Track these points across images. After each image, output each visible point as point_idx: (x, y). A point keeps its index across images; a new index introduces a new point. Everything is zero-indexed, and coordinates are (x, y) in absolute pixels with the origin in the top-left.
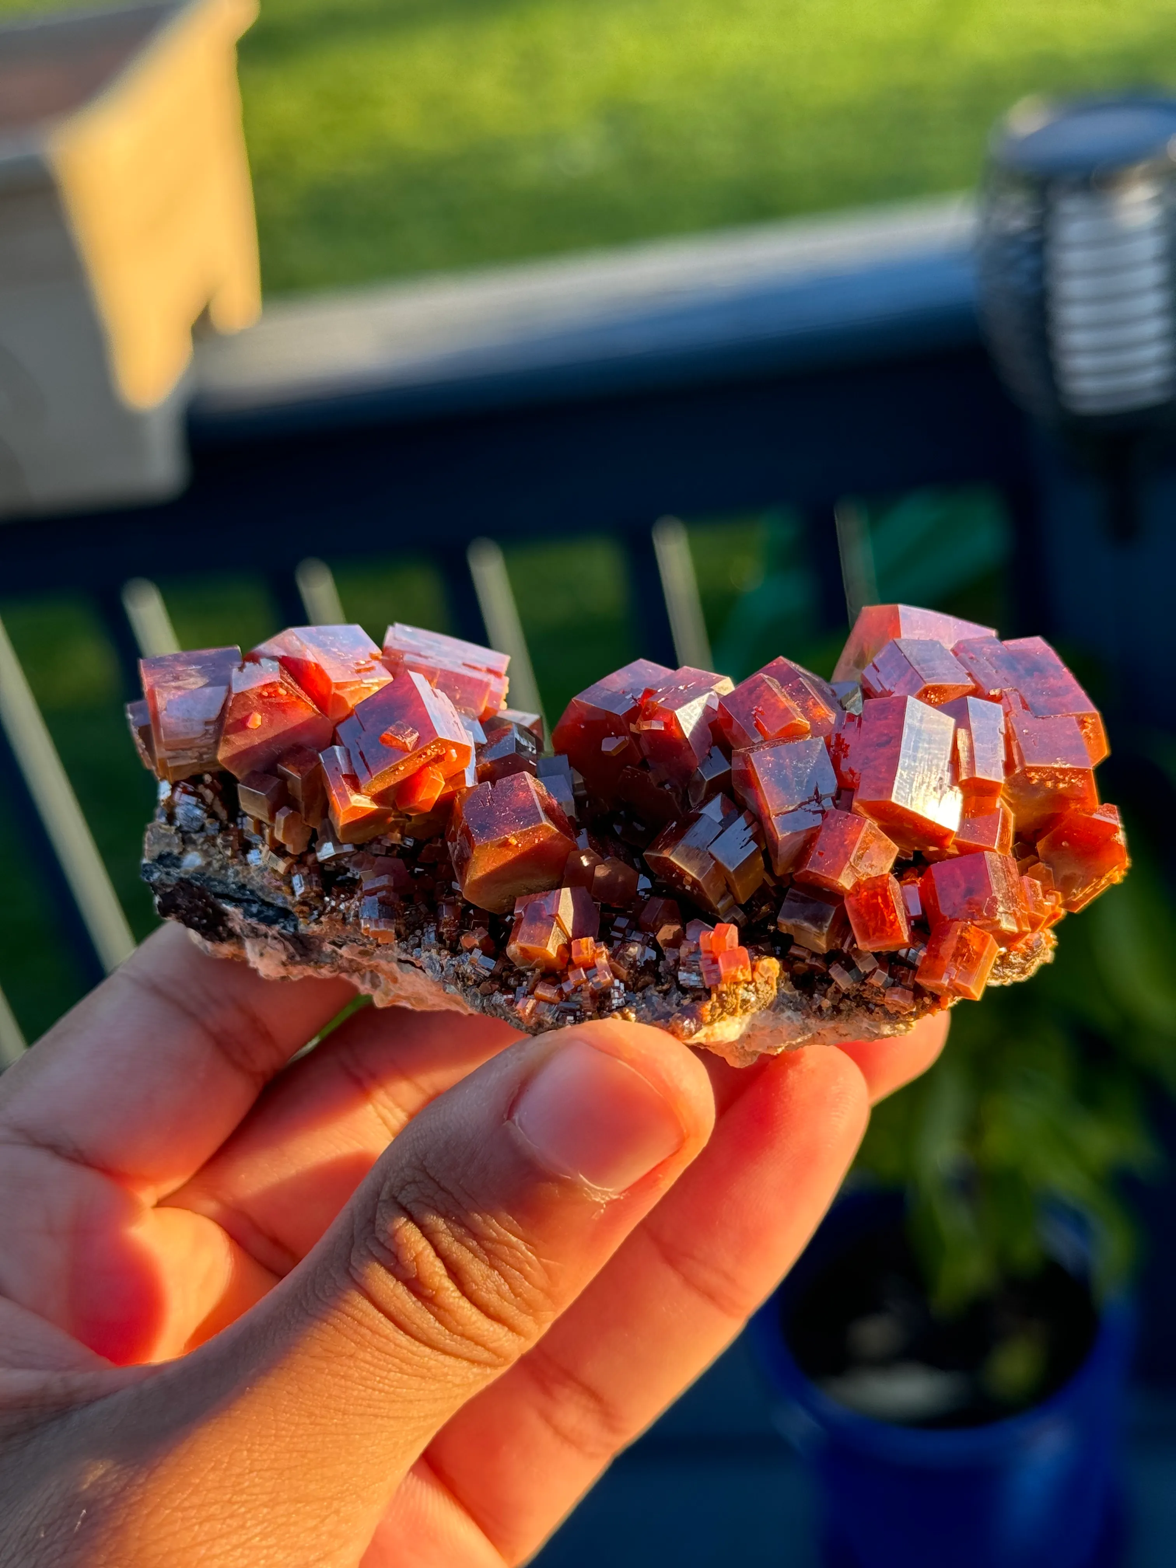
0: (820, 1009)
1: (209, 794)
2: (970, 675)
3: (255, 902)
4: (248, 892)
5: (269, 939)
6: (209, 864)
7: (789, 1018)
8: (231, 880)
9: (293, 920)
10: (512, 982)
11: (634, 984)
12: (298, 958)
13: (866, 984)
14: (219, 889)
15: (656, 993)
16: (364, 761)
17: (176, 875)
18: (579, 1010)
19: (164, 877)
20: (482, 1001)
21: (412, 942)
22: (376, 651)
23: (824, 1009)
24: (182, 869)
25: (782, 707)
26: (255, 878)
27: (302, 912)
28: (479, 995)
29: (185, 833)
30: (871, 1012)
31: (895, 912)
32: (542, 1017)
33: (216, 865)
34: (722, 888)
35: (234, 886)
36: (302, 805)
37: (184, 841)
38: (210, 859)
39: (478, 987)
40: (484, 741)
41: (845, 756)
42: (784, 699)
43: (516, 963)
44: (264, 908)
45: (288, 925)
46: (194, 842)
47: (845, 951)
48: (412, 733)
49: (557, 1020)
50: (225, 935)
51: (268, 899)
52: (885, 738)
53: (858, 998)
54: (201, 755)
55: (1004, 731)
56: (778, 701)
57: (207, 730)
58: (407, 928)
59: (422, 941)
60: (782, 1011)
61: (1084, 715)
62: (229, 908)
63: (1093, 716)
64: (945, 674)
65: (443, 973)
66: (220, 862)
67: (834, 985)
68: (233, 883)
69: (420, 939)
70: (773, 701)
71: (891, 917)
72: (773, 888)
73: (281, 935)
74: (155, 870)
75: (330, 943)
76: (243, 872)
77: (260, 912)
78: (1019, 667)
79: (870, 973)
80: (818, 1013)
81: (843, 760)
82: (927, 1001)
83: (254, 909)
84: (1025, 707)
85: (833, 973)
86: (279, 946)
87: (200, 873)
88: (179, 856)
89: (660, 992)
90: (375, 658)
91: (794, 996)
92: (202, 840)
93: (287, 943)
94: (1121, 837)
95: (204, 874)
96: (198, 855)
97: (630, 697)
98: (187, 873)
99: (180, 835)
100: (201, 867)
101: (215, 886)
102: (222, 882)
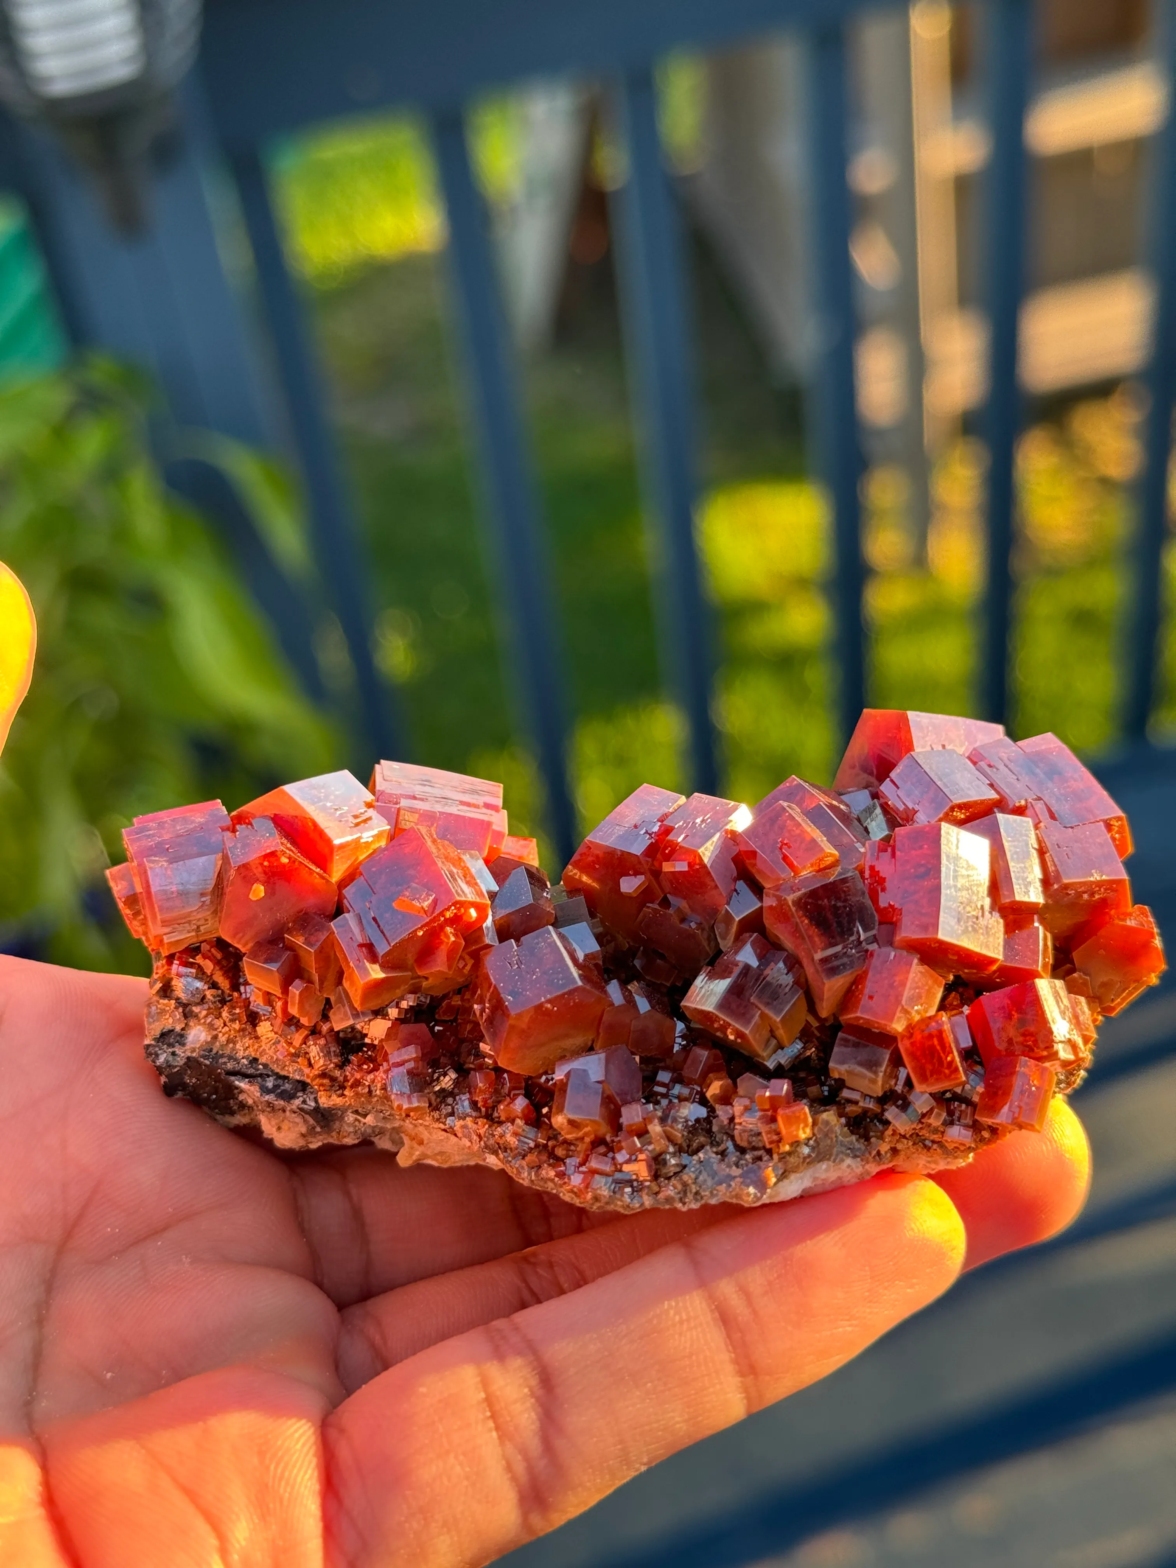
0: (879, 1153)
1: (208, 966)
2: (991, 785)
3: (268, 1076)
4: (261, 1067)
5: (288, 1113)
6: (215, 1037)
7: (849, 1166)
8: (241, 1054)
9: (312, 1093)
10: (560, 1152)
11: (689, 1146)
12: (318, 1129)
13: (922, 1123)
14: (230, 1066)
15: (714, 1155)
16: (379, 926)
17: (183, 1055)
18: (636, 1180)
19: (171, 1058)
20: (529, 1174)
21: (444, 1112)
22: (369, 797)
23: (883, 1152)
24: (187, 1047)
25: (808, 839)
26: (267, 1051)
27: (322, 1085)
28: (526, 1167)
29: (185, 1006)
30: (928, 1149)
31: (952, 1052)
32: (599, 1192)
33: (222, 1039)
34: (766, 1033)
35: (245, 1061)
36: (316, 978)
37: (186, 1016)
38: (215, 1033)
39: (523, 1158)
40: (495, 888)
41: (883, 890)
42: (809, 830)
43: (562, 1133)
44: (280, 1082)
45: (308, 1099)
46: (196, 1016)
47: (899, 1091)
48: (428, 895)
49: (614, 1192)
50: (235, 1108)
51: (283, 1073)
52: (922, 870)
53: (914, 1136)
54: (198, 927)
55: (1036, 846)
56: (804, 831)
57: (204, 902)
58: (438, 1097)
59: (455, 1110)
60: (842, 1160)
61: (1110, 819)
62: (242, 1084)
63: (1119, 819)
64: (969, 789)
65: (482, 1143)
66: (227, 1036)
67: (891, 1128)
68: (243, 1058)
69: (453, 1108)
70: (798, 832)
71: (949, 1059)
72: (817, 1028)
73: (301, 1109)
74: (159, 1052)
75: (352, 1112)
76: (253, 1045)
77: (276, 1087)
78: (1038, 771)
79: (927, 1112)
80: (877, 1157)
81: (882, 895)
82: (986, 1134)
83: (270, 1084)
84: (1053, 816)
85: (888, 1115)
86: (298, 1120)
87: (208, 1049)
88: (183, 1033)
89: (717, 1153)
90: (369, 805)
91: (851, 1143)
92: (204, 1013)
93: (307, 1117)
94: (1158, 942)
95: (211, 1050)
96: (202, 1029)
97: (644, 831)
98: (193, 1050)
99: (181, 1010)
100: (207, 1043)
101: (225, 1063)
102: (232, 1057)
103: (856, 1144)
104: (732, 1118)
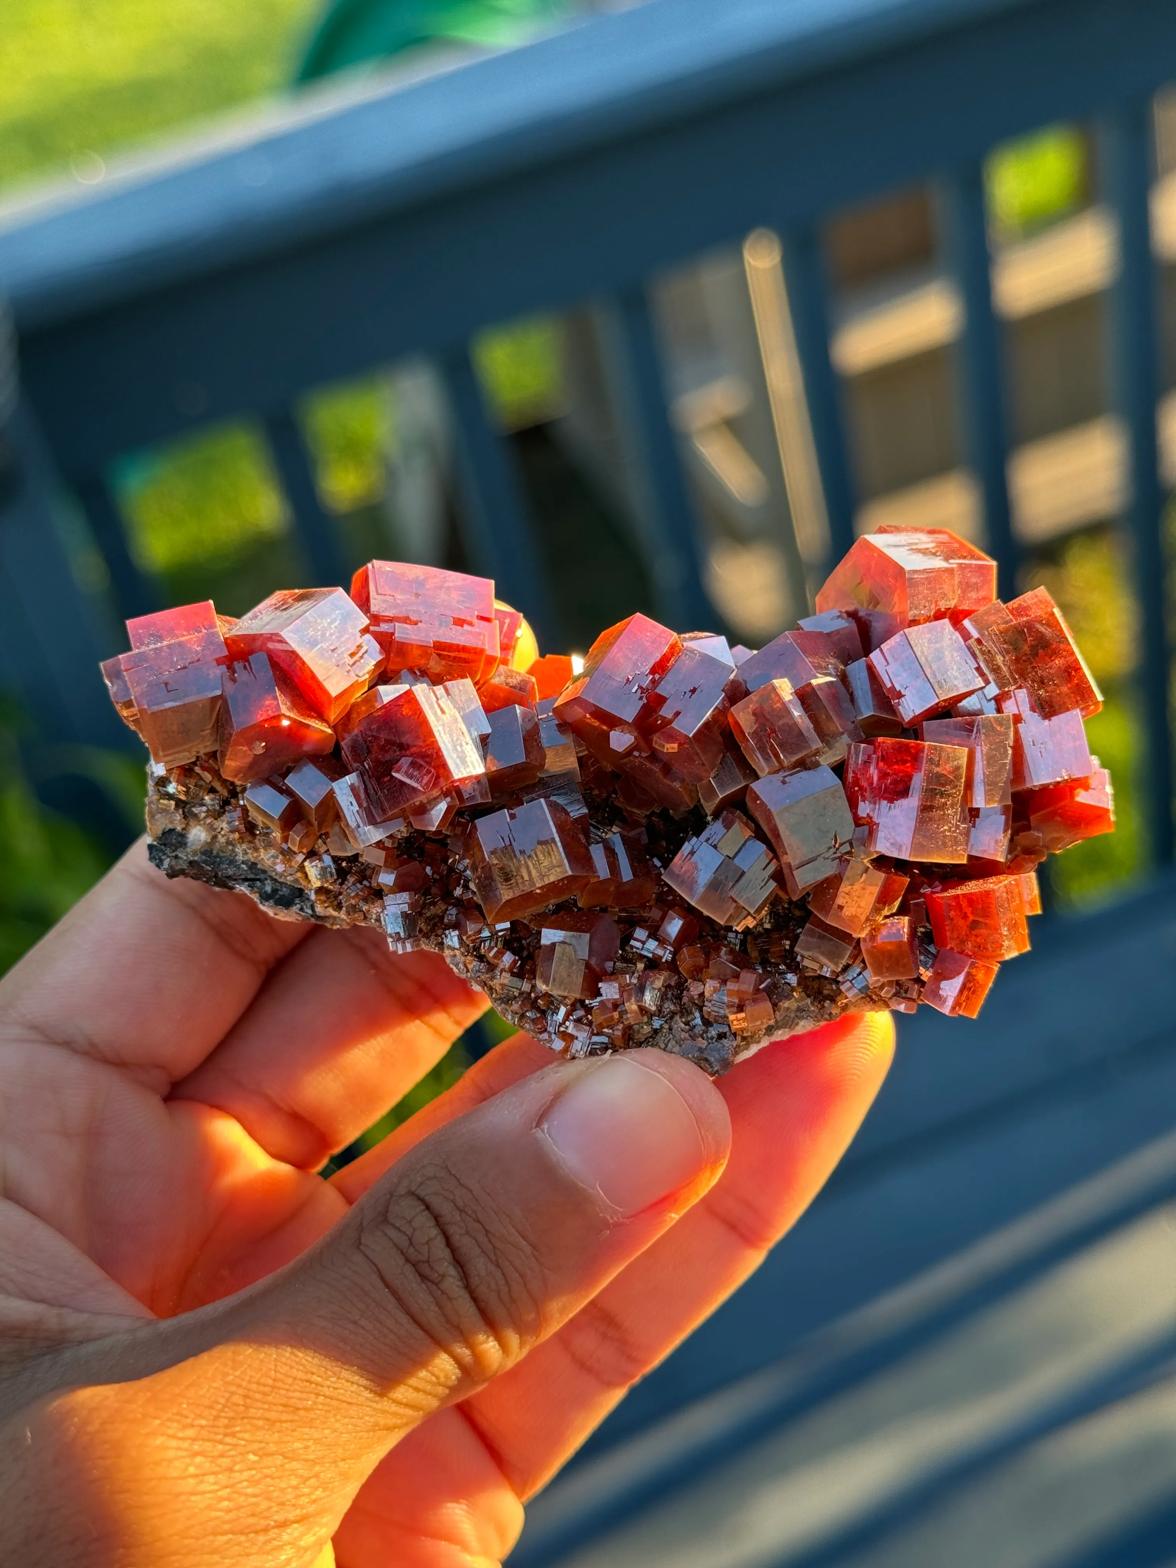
0: (830, 1013)
3: (266, 881)
4: (259, 872)
6: (215, 837)
8: (240, 857)
9: (308, 900)
11: (660, 1011)
14: (230, 870)
15: (683, 1025)
17: (185, 858)
19: (173, 863)
22: (364, 620)
23: (834, 1014)
24: (189, 849)
26: (266, 860)
28: (510, 1011)
33: (222, 840)
35: (244, 866)
36: (315, 824)
37: (185, 817)
38: (214, 833)
40: (488, 728)
44: (278, 888)
45: (305, 907)
46: (195, 816)
51: (281, 879)
59: (445, 942)
66: (226, 837)
67: (844, 995)
68: (242, 863)
69: (443, 939)
74: (163, 857)
76: (252, 853)
77: (275, 891)
78: (1024, 645)
81: (861, 804)
83: (268, 889)
84: (1033, 706)
85: (843, 986)
87: (207, 851)
88: (184, 832)
89: (685, 1024)
90: (365, 630)
91: (807, 1005)
92: (204, 814)
95: (213, 851)
96: (202, 829)
97: (636, 687)
98: (195, 853)
99: (181, 811)
100: (208, 843)
101: (226, 869)
102: (232, 862)
103: (810, 1006)
104: (702, 995)
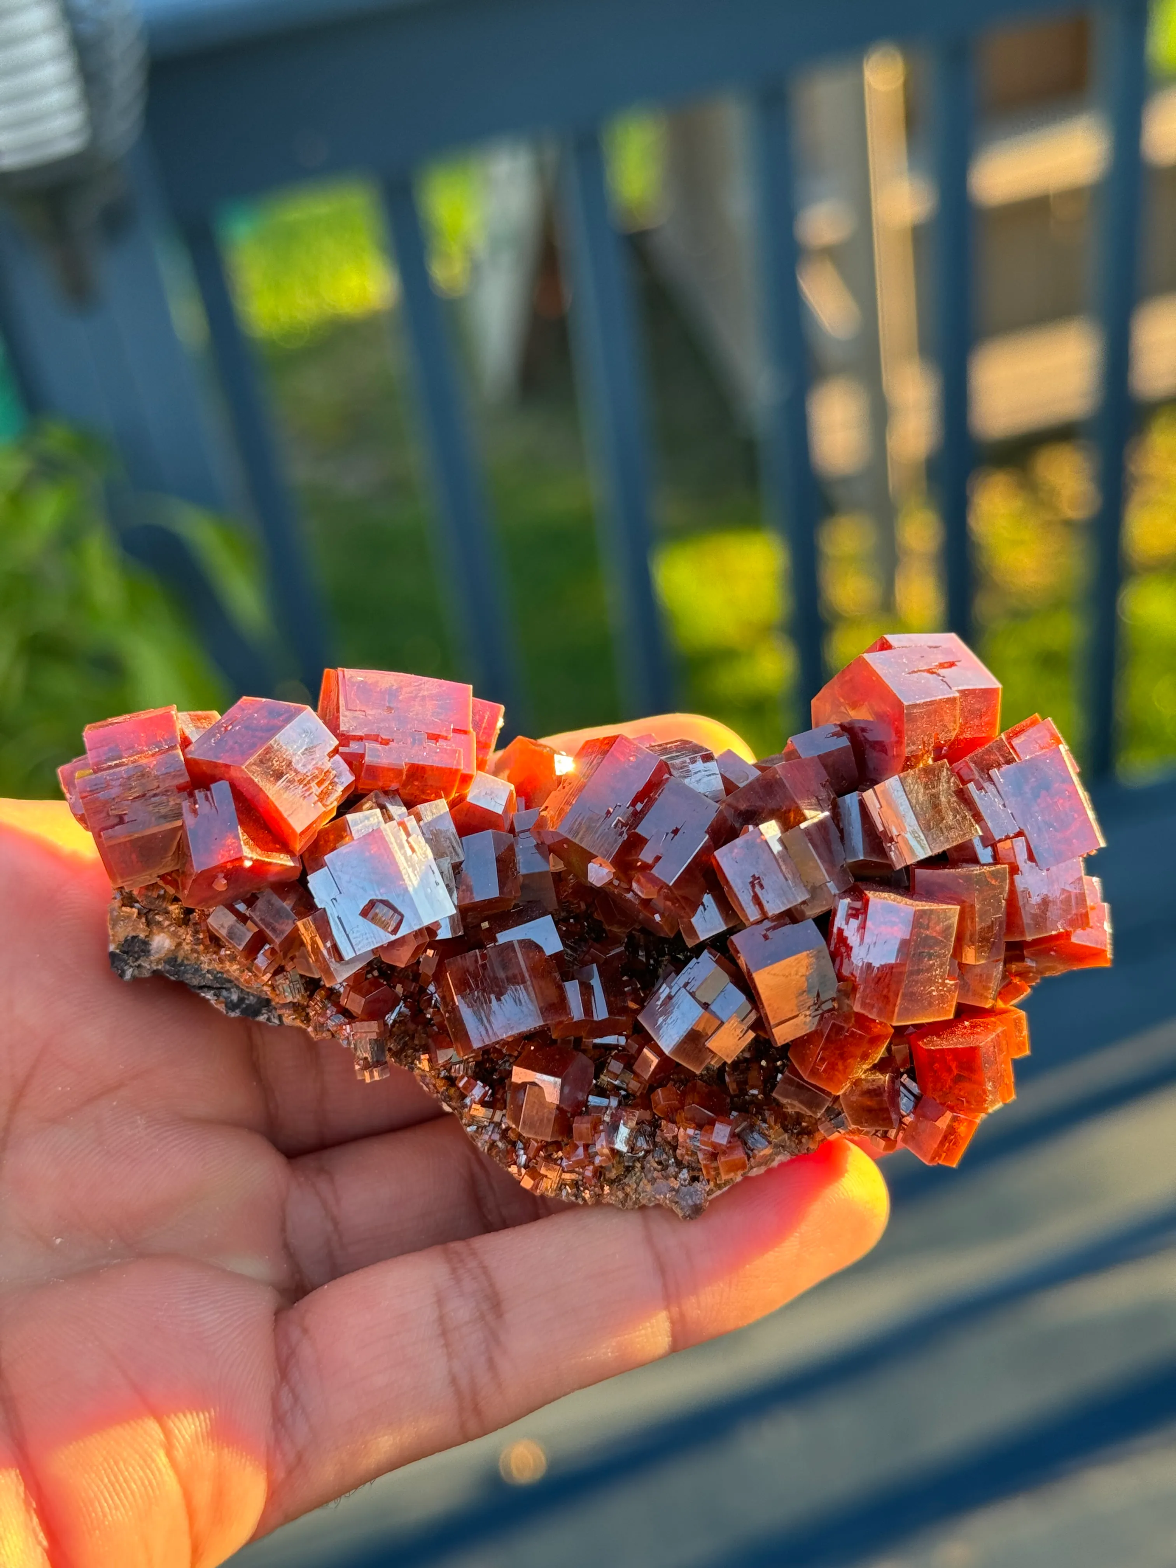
3: (233, 989)
4: (225, 981)
6: (179, 945)
8: (205, 967)
9: (276, 1009)
14: (196, 980)
17: (148, 967)
19: (136, 972)
22: (333, 741)
24: (152, 958)
26: (232, 972)
29: (148, 915)
33: (186, 948)
35: (210, 975)
37: (148, 924)
38: (178, 941)
44: (244, 996)
45: (272, 1017)
46: (159, 925)
51: (247, 989)
66: (191, 944)
68: (208, 972)
74: (126, 968)
76: (218, 964)
77: (241, 1000)
83: (235, 997)
84: (1031, 857)
87: (172, 960)
88: (147, 939)
90: (334, 754)
92: (167, 923)
95: (176, 960)
96: (166, 936)
97: (616, 821)
98: (158, 962)
99: (144, 920)
100: (172, 951)
101: (191, 978)
102: (197, 970)
104: (676, 1137)
